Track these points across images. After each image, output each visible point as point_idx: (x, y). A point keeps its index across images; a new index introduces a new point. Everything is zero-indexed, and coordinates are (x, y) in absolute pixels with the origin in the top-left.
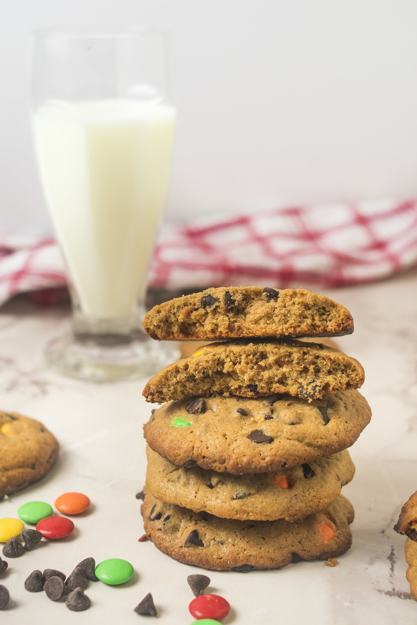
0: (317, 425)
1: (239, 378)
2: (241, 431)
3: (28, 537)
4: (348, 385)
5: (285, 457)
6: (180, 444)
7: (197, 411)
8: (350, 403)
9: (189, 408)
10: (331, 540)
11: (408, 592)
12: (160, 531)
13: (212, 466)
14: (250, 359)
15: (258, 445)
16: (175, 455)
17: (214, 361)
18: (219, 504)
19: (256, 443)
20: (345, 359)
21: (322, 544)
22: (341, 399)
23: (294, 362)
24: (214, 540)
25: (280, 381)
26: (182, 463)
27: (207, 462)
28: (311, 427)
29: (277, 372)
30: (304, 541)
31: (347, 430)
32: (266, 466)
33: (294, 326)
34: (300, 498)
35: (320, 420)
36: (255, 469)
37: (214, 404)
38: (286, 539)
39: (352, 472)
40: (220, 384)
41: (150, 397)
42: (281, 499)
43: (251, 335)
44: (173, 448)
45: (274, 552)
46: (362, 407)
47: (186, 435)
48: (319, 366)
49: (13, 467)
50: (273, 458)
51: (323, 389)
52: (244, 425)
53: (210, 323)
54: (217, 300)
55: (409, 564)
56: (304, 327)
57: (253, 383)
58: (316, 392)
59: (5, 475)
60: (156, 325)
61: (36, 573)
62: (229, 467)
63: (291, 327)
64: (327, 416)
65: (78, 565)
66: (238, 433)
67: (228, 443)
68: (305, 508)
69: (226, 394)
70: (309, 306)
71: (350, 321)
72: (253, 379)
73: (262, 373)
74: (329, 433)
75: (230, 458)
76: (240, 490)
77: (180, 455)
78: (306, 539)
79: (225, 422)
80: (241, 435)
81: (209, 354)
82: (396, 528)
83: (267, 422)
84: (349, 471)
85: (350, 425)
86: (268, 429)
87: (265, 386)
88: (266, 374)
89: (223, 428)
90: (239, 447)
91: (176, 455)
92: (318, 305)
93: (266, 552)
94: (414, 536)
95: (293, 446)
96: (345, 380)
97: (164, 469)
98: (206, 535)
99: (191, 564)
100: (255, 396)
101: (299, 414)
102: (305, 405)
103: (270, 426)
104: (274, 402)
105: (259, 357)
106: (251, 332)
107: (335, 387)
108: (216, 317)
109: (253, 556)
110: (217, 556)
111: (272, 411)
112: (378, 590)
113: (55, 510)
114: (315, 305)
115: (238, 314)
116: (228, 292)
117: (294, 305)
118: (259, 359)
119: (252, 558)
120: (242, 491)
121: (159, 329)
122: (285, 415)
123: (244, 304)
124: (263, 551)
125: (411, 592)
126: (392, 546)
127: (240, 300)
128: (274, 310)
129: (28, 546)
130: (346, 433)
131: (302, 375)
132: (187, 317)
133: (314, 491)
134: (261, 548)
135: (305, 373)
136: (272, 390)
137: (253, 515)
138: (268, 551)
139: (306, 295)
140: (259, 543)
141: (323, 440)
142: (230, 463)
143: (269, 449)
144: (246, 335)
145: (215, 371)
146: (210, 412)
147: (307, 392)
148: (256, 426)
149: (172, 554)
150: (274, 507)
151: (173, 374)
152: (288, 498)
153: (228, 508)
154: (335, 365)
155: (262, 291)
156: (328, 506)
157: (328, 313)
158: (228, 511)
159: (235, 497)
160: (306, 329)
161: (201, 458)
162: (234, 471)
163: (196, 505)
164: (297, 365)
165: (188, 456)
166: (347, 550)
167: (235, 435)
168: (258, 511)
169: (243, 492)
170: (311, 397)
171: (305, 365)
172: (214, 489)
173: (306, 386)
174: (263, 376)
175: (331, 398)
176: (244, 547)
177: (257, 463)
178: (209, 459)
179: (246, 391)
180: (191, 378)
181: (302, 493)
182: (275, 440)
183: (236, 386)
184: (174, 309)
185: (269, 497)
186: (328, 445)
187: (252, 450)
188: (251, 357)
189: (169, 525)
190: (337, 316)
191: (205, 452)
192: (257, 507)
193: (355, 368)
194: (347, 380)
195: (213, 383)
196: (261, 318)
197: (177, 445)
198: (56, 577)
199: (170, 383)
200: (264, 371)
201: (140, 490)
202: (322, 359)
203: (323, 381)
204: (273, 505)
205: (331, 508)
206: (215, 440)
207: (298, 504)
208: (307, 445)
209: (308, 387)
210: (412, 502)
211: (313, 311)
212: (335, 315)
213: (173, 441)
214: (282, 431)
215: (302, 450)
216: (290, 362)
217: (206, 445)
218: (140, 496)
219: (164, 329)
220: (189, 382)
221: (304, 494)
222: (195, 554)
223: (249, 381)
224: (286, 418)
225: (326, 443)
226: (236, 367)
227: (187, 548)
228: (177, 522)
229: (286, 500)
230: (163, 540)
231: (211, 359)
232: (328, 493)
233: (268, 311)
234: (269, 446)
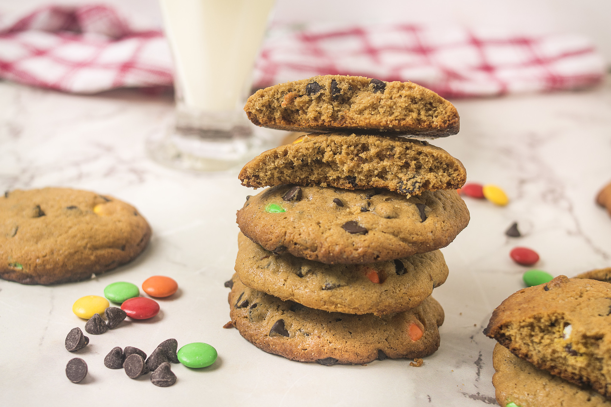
0: (413, 221)
1: (338, 169)
2: (336, 220)
3: (112, 314)
4: (449, 185)
5: (378, 249)
6: (272, 228)
7: (292, 198)
8: (448, 204)
9: (284, 195)
10: (419, 340)
11: (492, 397)
12: (246, 319)
13: (304, 254)
14: (351, 150)
15: (352, 235)
16: (266, 240)
17: (314, 149)
18: (308, 293)
19: (349, 234)
20: (448, 158)
21: (409, 343)
22: (440, 199)
23: (395, 156)
24: (300, 330)
25: (380, 175)
26: (273, 248)
27: (298, 249)
28: (408, 222)
29: (378, 166)
30: (391, 339)
31: (444, 229)
32: (358, 257)
33: (399, 118)
34: (390, 293)
35: (417, 216)
36: (347, 259)
37: (311, 193)
38: (372, 335)
39: (445, 274)
40: (318, 174)
41: (246, 181)
42: (371, 293)
43: (354, 125)
44: (265, 232)
45: (360, 348)
46: (461, 210)
47: (279, 220)
48: (420, 162)
49: (102, 247)
50: (365, 249)
51: (422, 186)
52: (339, 215)
53: (314, 110)
54: (322, 87)
55: (496, 369)
56: (409, 120)
57: (352, 175)
58: (415, 188)
59: (94, 254)
60: (258, 109)
61: (117, 350)
62: (320, 255)
63: (396, 120)
64: (424, 213)
65: (160, 345)
66: (332, 222)
67: (322, 231)
68: (395, 304)
69: (324, 184)
70: (416, 99)
71: (457, 119)
72: (352, 171)
73: (362, 165)
74: (425, 230)
75: (322, 246)
76: (330, 281)
77: (271, 240)
78: (393, 337)
79: (320, 211)
80: (335, 224)
81: (310, 142)
82: (486, 332)
83: (363, 214)
84: (442, 273)
85: (447, 225)
86: (363, 221)
87: (364, 178)
88: (366, 167)
89: (317, 217)
90: (332, 236)
91: (268, 239)
92: (425, 100)
93: (352, 346)
94: (503, 340)
95: (388, 239)
96: (446, 180)
97: (254, 256)
98: (292, 325)
99: (274, 353)
100: (353, 188)
101: (396, 208)
102: (403, 201)
103: (365, 217)
104: (372, 196)
105: (360, 149)
106: (355, 122)
107: (435, 185)
108: (320, 105)
109: (339, 349)
110: (302, 347)
111: (369, 204)
112: (462, 393)
113: (142, 292)
114: (422, 99)
115: (343, 104)
116: (335, 80)
117: (401, 98)
118: (360, 151)
119: (337, 351)
120: (331, 282)
121: (261, 114)
122: (382, 208)
123: (350, 93)
124: (348, 345)
125: (496, 396)
126: (480, 352)
127: (346, 89)
128: (379, 101)
129: (111, 324)
130: (442, 232)
131: (402, 170)
132: (290, 104)
133: (405, 288)
134: (346, 342)
135: (406, 169)
136: (371, 183)
137: (341, 307)
138: (354, 345)
139: (414, 89)
140: (345, 337)
141: (418, 237)
142: (322, 252)
143: (363, 240)
144: (349, 125)
145: (314, 159)
146: (306, 201)
147: (406, 187)
148: (351, 217)
149: (256, 342)
150: (363, 300)
151: (271, 159)
152: (378, 292)
153: (317, 298)
154: (437, 163)
155: (369, 82)
156: (419, 305)
157: (435, 109)
158: (316, 301)
159: (324, 288)
160: (411, 122)
161: (292, 244)
162: (325, 259)
163: (284, 293)
164: (398, 160)
165: (280, 241)
166: (434, 352)
167: (329, 224)
168: (346, 304)
169: (333, 283)
170: (410, 192)
171: (407, 160)
172: (303, 278)
173: (406, 182)
174: (362, 168)
175: (430, 197)
176: (330, 340)
177: (350, 253)
178: (301, 246)
179: (344, 183)
180: (290, 165)
181: (393, 288)
182: (370, 232)
183: (335, 177)
184: (277, 94)
185: (359, 290)
186: (424, 242)
187: (345, 240)
188: (352, 148)
189: (256, 313)
190: (444, 112)
191: (297, 239)
192: (345, 299)
193: (457, 168)
194: (448, 179)
195: (311, 172)
196: (366, 108)
197: (269, 230)
198: (137, 355)
199: (268, 168)
200: (364, 163)
201: (229, 278)
202: (425, 156)
203: (424, 178)
204: (362, 298)
205: (421, 309)
206: (309, 227)
207: (387, 300)
208: (401, 240)
209: (407, 182)
210: (504, 306)
211: (420, 105)
212: (442, 111)
213: (265, 226)
214: (378, 224)
215: (396, 244)
216: (392, 156)
217: (299, 232)
218: (229, 284)
219: (266, 114)
220: (287, 169)
221: (394, 290)
222: (279, 343)
223: (348, 172)
224: (382, 211)
225: (422, 240)
226: (336, 156)
227: (272, 337)
228: (264, 310)
229: (376, 295)
230: (248, 328)
231: (311, 147)
232: (419, 291)
233: (374, 101)
234: (363, 237)
